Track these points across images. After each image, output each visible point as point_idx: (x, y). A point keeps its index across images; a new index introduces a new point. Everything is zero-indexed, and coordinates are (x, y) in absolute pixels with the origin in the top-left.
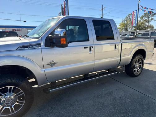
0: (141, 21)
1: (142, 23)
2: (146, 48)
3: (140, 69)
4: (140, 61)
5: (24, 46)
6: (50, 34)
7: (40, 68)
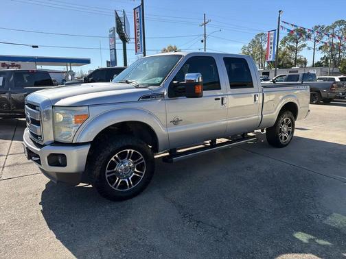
0: (283, 49)
1: (284, 53)
2: (298, 100)
3: (289, 134)
4: (290, 121)
5: (146, 97)
6: (174, 80)
7: (163, 126)
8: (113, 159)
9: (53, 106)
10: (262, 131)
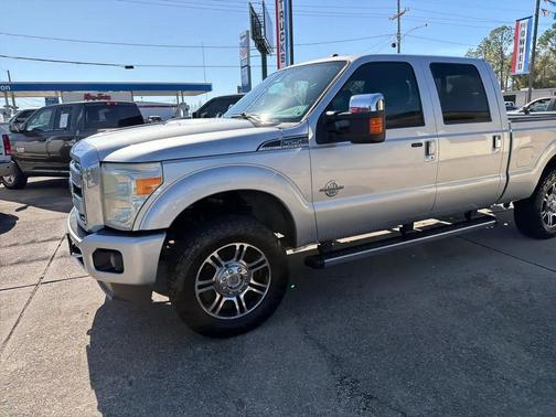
0: (543, 53)
1: (545, 61)
5: (273, 143)
6: (328, 109)
7: (305, 197)
8: (208, 260)
9: (101, 163)
10: (507, 205)
